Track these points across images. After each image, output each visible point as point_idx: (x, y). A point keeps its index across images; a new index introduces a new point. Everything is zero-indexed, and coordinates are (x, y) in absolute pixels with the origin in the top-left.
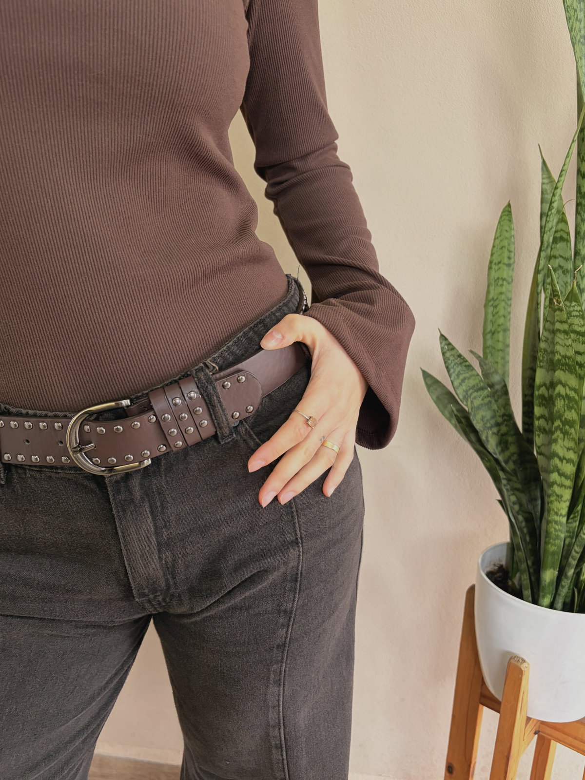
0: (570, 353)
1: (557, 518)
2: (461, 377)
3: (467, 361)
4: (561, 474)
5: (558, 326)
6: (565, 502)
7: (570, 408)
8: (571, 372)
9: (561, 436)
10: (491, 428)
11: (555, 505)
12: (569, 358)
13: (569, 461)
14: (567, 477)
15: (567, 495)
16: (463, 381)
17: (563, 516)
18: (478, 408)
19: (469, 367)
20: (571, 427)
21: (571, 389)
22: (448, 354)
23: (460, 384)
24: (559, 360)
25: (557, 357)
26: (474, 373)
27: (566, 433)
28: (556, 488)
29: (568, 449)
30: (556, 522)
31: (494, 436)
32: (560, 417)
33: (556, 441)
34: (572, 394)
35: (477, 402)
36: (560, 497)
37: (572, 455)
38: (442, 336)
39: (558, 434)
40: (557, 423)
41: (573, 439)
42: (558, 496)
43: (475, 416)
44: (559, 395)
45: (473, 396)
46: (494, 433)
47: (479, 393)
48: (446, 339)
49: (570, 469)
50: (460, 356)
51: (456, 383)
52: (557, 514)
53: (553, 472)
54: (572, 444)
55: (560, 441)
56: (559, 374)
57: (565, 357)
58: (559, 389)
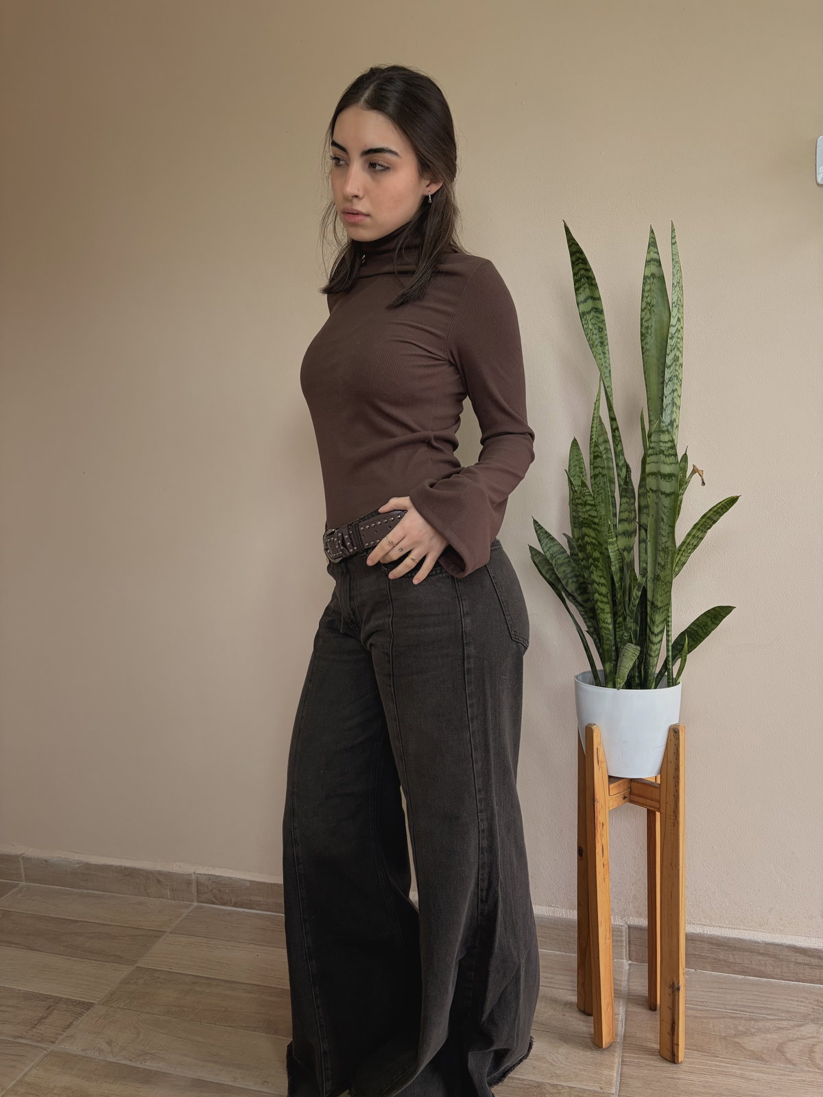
0: (587, 516)
1: (605, 625)
2: (548, 546)
3: (551, 535)
4: (600, 594)
5: (577, 501)
6: (607, 613)
7: (595, 550)
8: (590, 528)
9: (595, 568)
10: (571, 578)
11: (602, 616)
12: (587, 519)
13: (603, 585)
14: (604, 596)
15: (607, 608)
16: (550, 548)
17: (609, 624)
18: (561, 565)
19: (553, 539)
20: (598, 562)
21: (593, 538)
22: (539, 532)
23: (548, 550)
24: (582, 521)
25: (581, 519)
26: (556, 542)
27: (596, 567)
28: (599, 604)
29: (601, 577)
30: (605, 628)
31: (574, 584)
32: (591, 556)
33: (592, 572)
34: (594, 541)
35: (559, 562)
36: (603, 610)
37: (603, 581)
38: (534, 520)
39: (592, 567)
40: (591, 561)
41: (601, 570)
42: (601, 609)
43: (557, 569)
44: (587, 542)
45: (558, 556)
46: (573, 582)
47: (561, 556)
48: (537, 522)
49: (604, 590)
50: (546, 532)
51: (545, 549)
52: (604, 622)
53: (595, 593)
54: (600, 573)
55: (595, 572)
56: (585, 530)
57: (584, 519)
58: (586, 539)
